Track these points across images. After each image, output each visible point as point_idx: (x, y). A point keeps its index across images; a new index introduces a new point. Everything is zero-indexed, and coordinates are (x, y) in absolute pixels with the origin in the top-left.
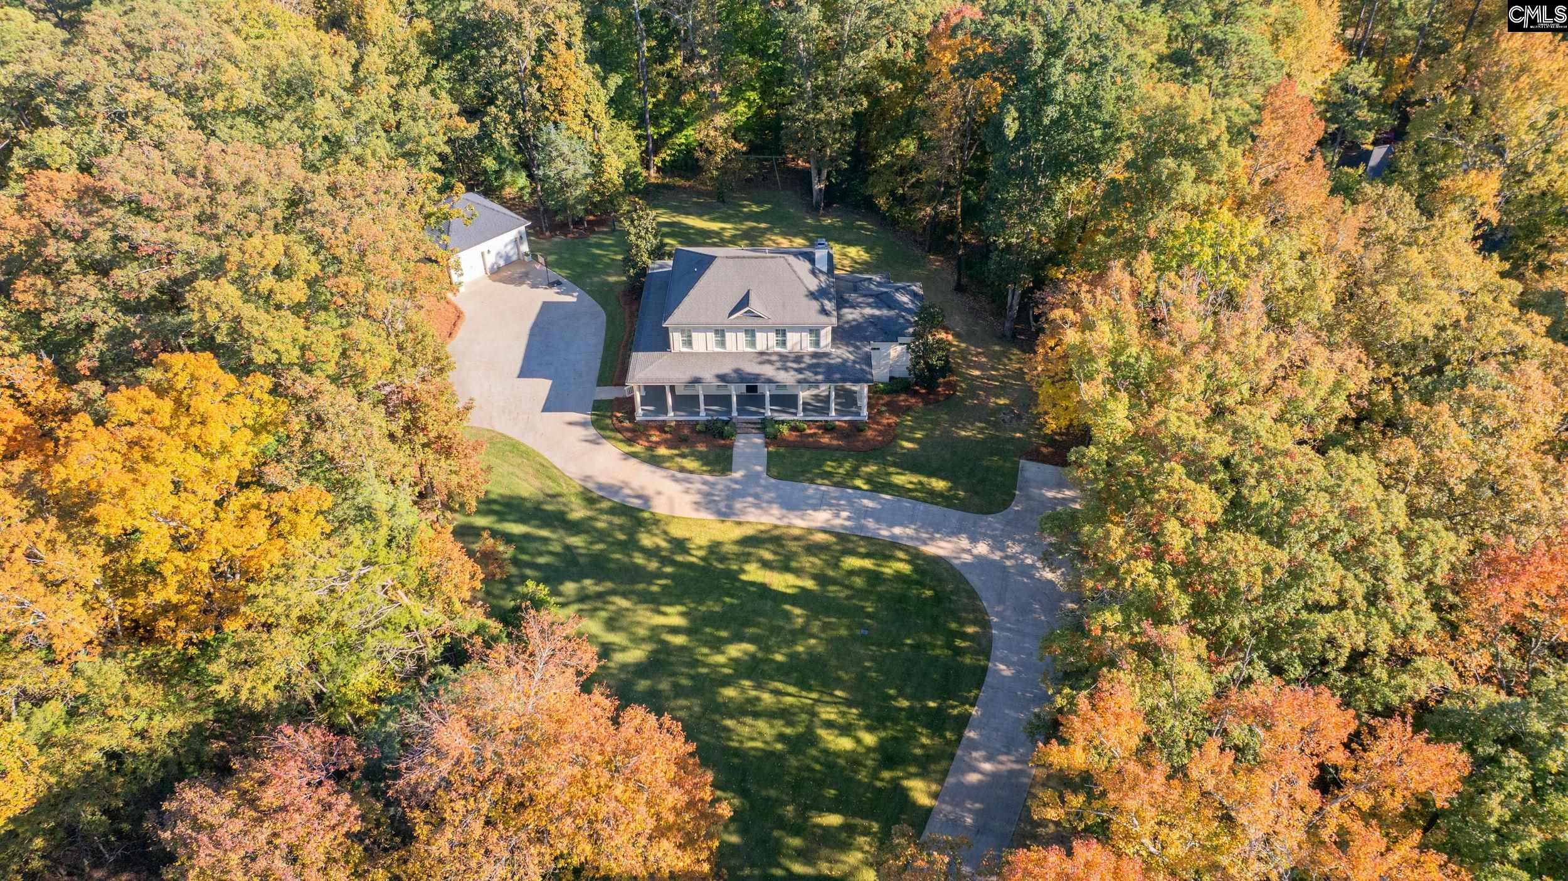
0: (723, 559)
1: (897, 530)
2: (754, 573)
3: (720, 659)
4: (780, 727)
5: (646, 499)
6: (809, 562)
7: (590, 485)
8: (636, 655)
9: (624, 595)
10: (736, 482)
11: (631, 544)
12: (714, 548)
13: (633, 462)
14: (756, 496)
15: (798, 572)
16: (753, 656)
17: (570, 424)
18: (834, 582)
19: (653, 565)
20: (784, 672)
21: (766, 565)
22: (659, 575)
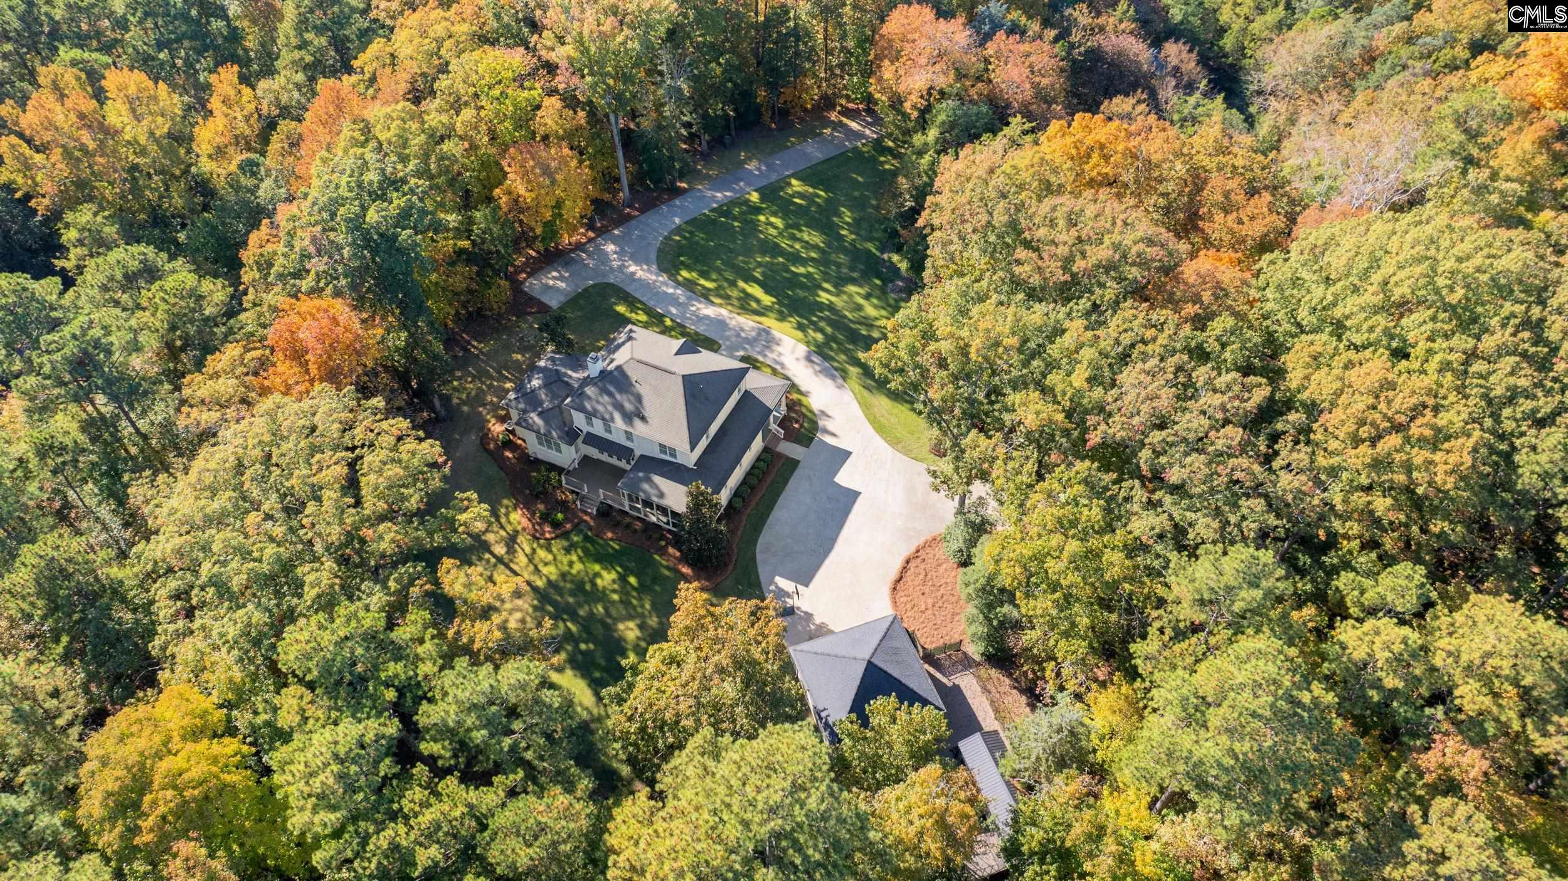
0: (780, 312)
1: (671, 291)
2: (767, 300)
3: (811, 269)
4: (798, 235)
5: (808, 359)
6: (735, 293)
7: (840, 381)
8: (852, 289)
9: (845, 317)
10: (744, 349)
11: (829, 339)
12: (782, 318)
13: (803, 389)
14: (738, 335)
15: (743, 291)
16: (794, 264)
17: (834, 435)
18: (727, 280)
19: (822, 324)
20: (782, 252)
21: (758, 301)
22: (821, 318)
